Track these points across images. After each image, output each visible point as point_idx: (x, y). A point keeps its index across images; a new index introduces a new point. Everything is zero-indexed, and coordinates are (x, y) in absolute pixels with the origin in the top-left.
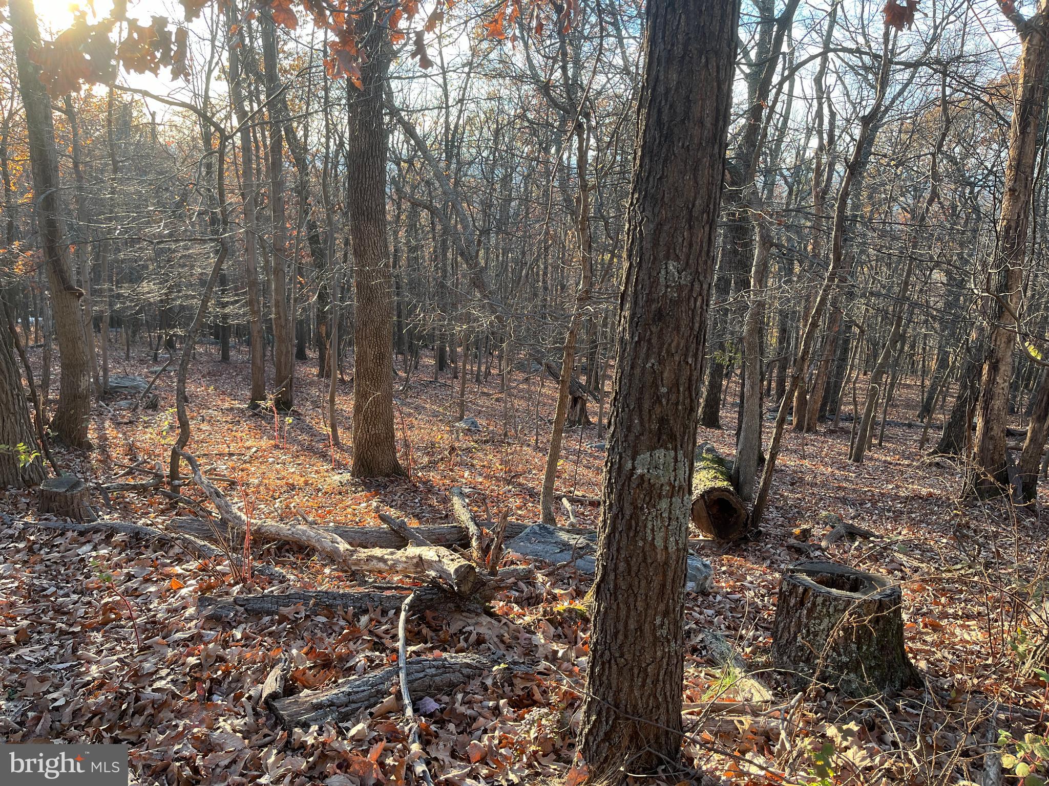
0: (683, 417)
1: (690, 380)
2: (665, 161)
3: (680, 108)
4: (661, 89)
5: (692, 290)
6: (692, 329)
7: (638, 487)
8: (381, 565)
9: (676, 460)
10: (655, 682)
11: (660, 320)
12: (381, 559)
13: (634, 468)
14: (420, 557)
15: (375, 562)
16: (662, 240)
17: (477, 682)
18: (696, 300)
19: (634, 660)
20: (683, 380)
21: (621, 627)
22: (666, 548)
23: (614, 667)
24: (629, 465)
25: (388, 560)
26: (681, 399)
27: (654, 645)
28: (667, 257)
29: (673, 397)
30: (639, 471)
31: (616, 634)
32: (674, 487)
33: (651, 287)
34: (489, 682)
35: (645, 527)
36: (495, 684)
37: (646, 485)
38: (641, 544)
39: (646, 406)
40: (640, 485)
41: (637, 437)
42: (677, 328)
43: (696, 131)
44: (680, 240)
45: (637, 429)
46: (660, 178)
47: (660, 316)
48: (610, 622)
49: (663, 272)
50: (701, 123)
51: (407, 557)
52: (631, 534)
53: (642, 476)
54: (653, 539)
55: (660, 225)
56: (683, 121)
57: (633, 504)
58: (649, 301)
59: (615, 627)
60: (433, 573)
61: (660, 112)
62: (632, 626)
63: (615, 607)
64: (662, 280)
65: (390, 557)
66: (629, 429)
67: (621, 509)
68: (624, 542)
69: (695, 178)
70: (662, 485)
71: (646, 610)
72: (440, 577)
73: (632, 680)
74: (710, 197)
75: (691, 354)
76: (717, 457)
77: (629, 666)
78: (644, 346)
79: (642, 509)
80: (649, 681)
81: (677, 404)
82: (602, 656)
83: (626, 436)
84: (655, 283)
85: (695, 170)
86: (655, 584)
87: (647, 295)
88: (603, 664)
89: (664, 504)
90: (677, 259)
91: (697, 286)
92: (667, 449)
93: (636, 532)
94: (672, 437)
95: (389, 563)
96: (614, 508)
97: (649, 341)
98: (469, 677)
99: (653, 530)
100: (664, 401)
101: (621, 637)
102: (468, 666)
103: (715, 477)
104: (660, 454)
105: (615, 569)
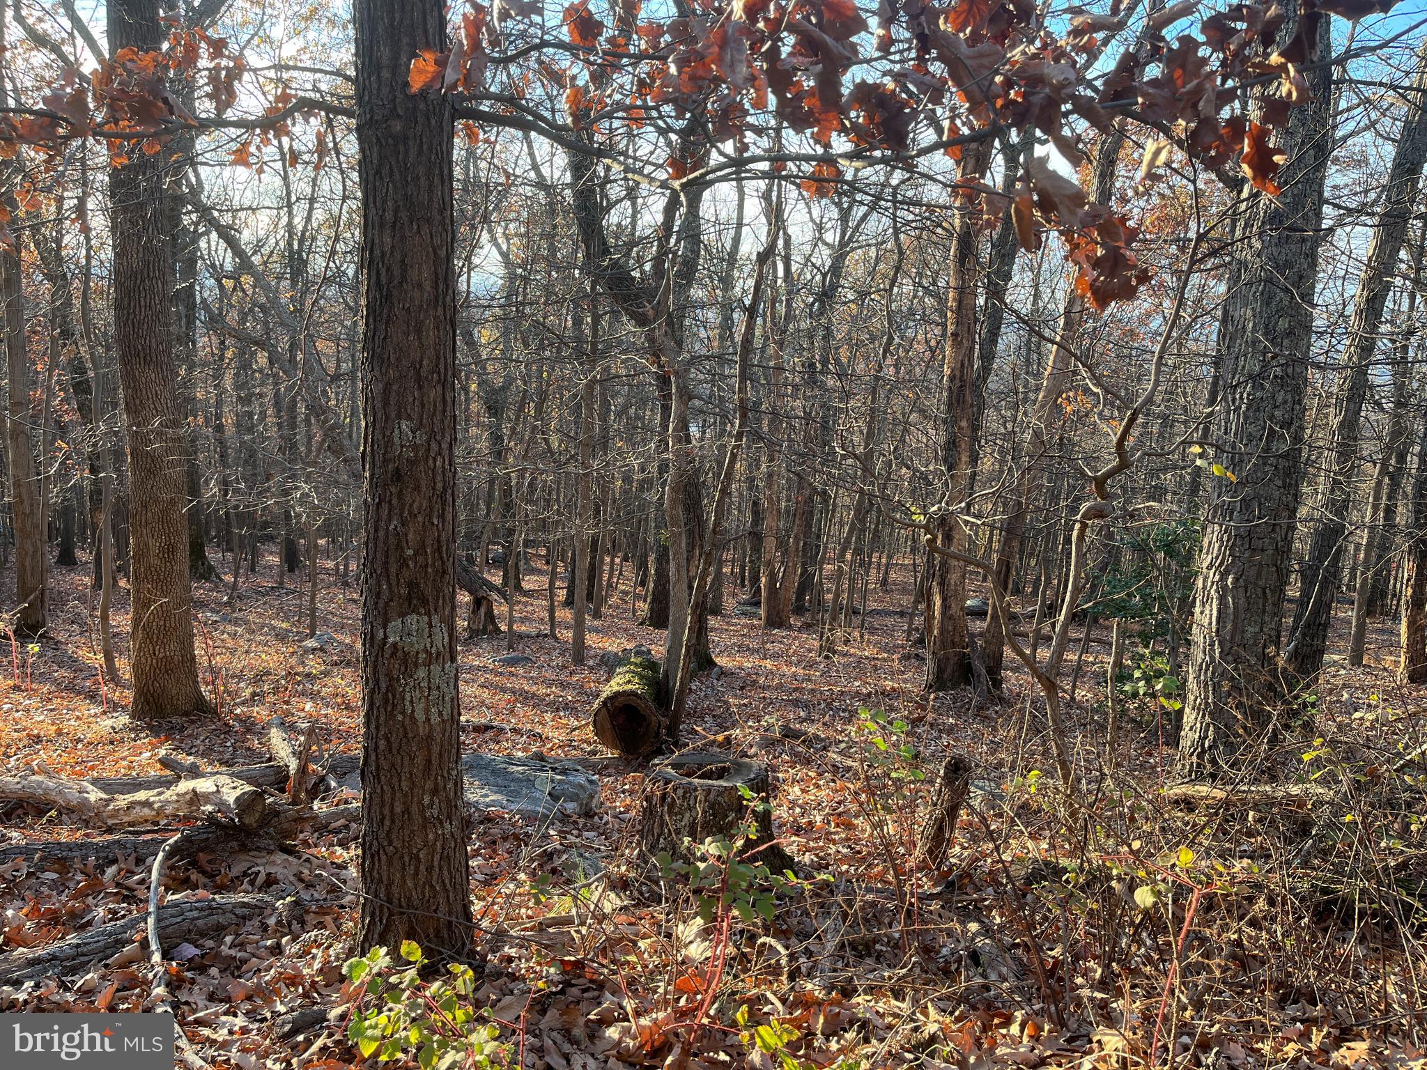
0: (434, 580)
1: (439, 541)
2: (387, 322)
3: (397, 272)
4: (377, 252)
5: (429, 450)
6: (434, 489)
7: (391, 656)
8: (146, 811)
9: (431, 626)
10: (430, 869)
11: (398, 479)
12: (147, 804)
13: (386, 637)
14: (194, 791)
15: (138, 808)
16: (393, 399)
17: (256, 922)
18: (435, 460)
19: (404, 847)
20: (429, 541)
21: (386, 811)
22: (428, 720)
23: (384, 857)
24: (381, 634)
25: (154, 802)
26: (430, 561)
27: (425, 827)
28: (399, 417)
29: (420, 559)
30: (391, 640)
31: (382, 820)
32: (431, 654)
33: (386, 448)
34: (272, 921)
35: (403, 699)
36: (279, 923)
37: (400, 654)
38: (400, 718)
39: (393, 570)
40: (393, 654)
41: (387, 604)
42: (417, 488)
43: (416, 293)
44: (411, 400)
45: (385, 595)
46: (385, 338)
47: (398, 476)
48: (375, 808)
49: (397, 431)
50: (420, 286)
51: (178, 795)
52: (389, 709)
53: (394, 645)
54: (413, 711)
55: (388, 385)
56: (401, 283)
57: (388, 675)
58: (386, 461)
59: (381, 813)
60: (209, 808)
61: (378, 274)
62: (398, 810)
63: (379, 791)
64: (396, 440)
65: (157, 798)
66: (378, 595)
67: (377, 682)
68: (382, 719)
69: (420, 339)
70: (418, 653)
71: (411, 789)
72: (219, 811)
73: (404, 869)
74: (438, 358)
75: (436, 514)
77: (398, 855)
78: (385, 507)
79: (398, 680)
80: (422, 868)
81: (426, 566)
82: (370, 847)
83: (376, 603)
84: (389, 442)
85: (418, 331)
86: (420, 760)
87: (384, 454)
88: (372, 856)
89: (421, 673)
90: (409, 418)
91: (434, 446)
92: (419, 614)
93: (394, 705)
94: (425, 602)
95: (156, 806)
96: (370, 683)
97: (390, 501)
98: (244, 918)
99: (412, 702)
100: (411, 564)
101: (387, 822)
102: (244, 905)
104: (412, 619)
105: (376, 748)
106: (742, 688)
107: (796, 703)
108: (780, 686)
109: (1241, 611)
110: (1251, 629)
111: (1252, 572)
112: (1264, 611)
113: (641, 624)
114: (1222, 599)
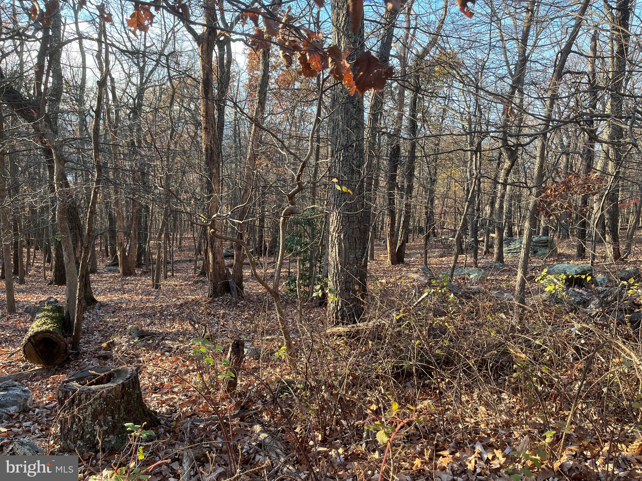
76: (56, 306)
106: (113, 312)
107: (144, 316)
108: (134, 308)
109: (347, 249)
110: (352, 256)
111: (350, 231)
112: (356, 248)
113: (50, 284)
114: (339, 244)
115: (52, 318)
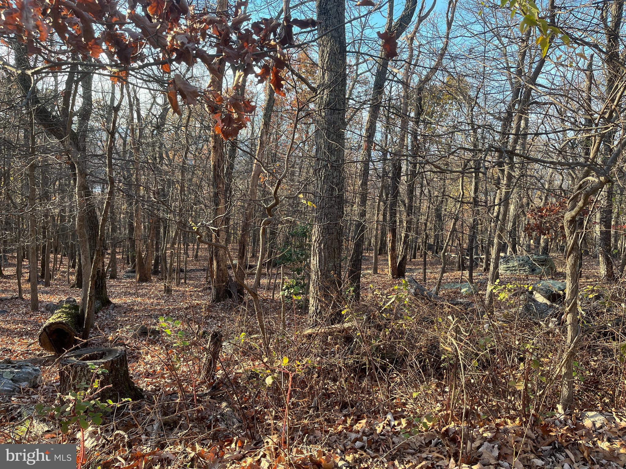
76: (73, 305)
103: (60, 317)
106: (125, 313)
107: (151, 316)
108: (145, 309)
109: (327, 258)
110: (330, 264)
111: (330, 242)
112: (335, 257)
113: (72, 287)
114: (320, 253)
115: (67, 314)
